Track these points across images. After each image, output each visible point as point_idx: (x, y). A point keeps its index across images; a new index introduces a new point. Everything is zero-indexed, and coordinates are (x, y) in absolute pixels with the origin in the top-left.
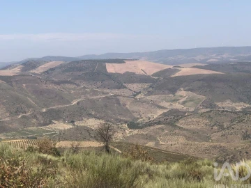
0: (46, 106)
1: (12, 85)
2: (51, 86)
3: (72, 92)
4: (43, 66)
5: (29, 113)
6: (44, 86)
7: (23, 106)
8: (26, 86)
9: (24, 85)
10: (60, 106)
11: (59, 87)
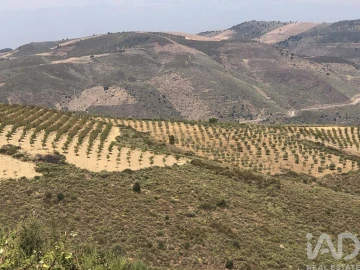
0: (294, 105)
1: (219, 60)
2: (303, 65)
3: (349, 78)
4: (276, 31)
5: (259, 120)
6: (288, 64)
7: (245, 102)
8: (249, 64)
9: (246, 61)
10: (325, 107)
11: (320, 66)
